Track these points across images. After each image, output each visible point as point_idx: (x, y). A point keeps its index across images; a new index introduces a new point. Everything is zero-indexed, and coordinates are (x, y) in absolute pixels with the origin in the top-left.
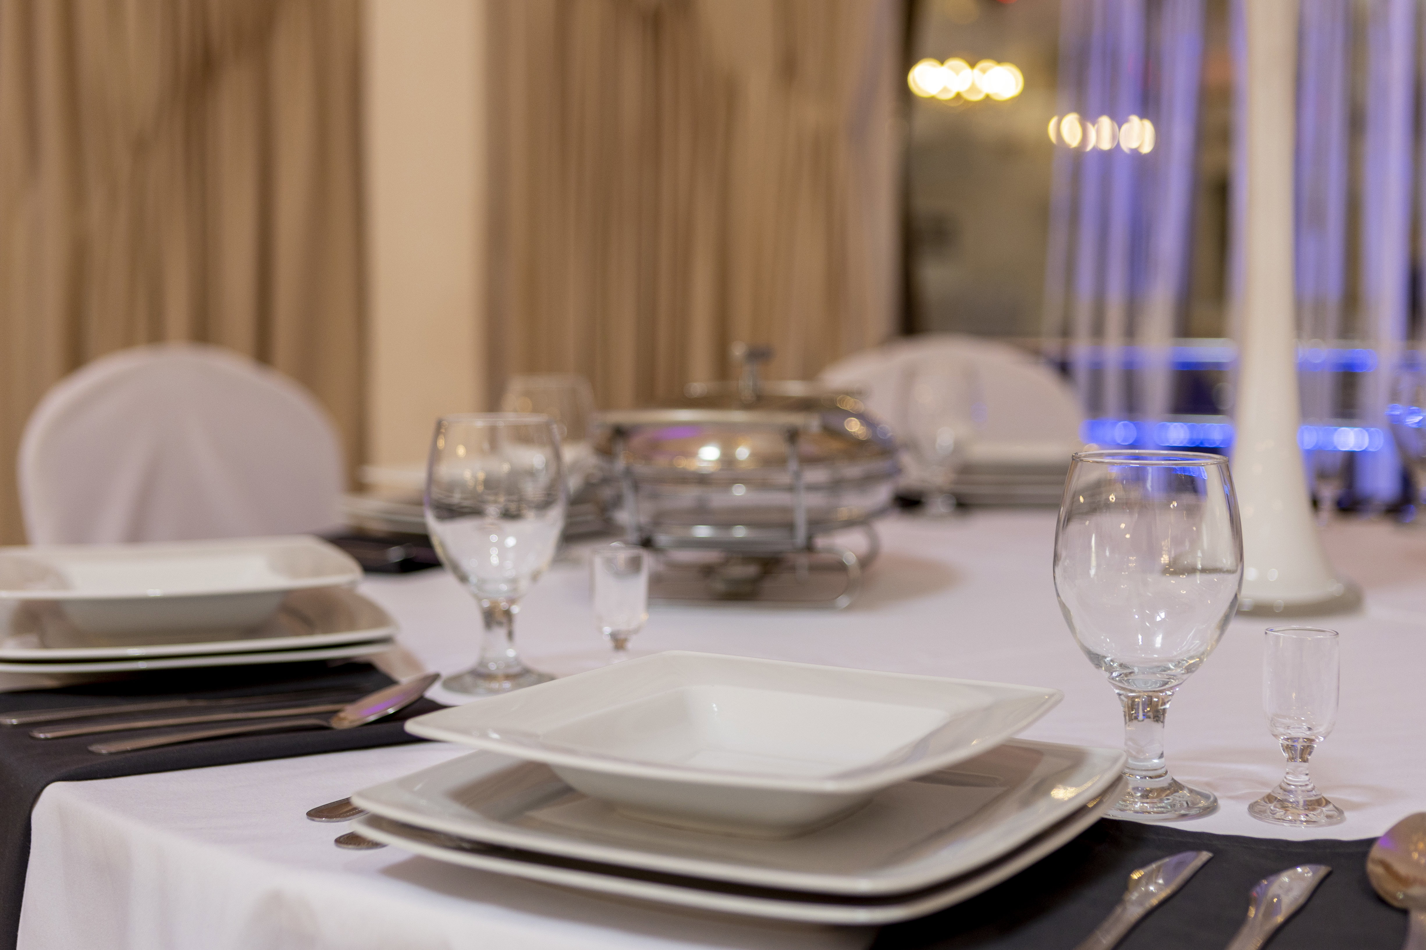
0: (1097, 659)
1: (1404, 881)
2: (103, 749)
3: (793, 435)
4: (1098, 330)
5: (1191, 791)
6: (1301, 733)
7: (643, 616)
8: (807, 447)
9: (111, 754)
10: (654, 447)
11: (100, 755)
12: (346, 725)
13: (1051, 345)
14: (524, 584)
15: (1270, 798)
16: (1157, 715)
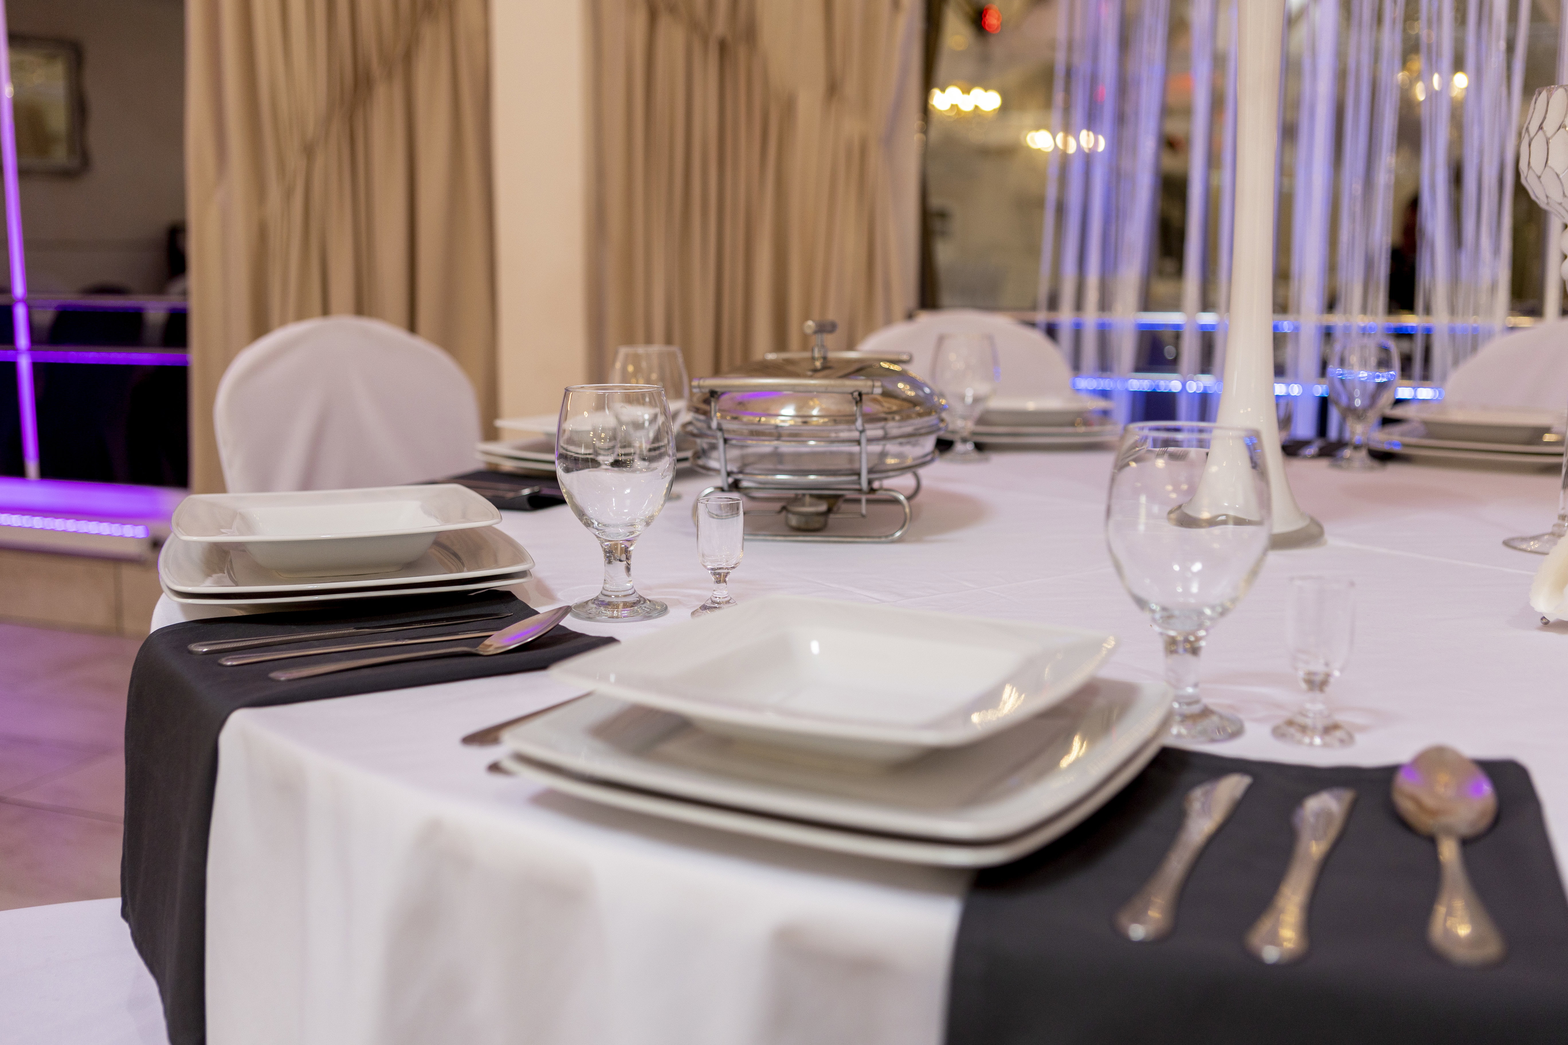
0: (1141, 603)
1: (1434, 813)
2: (282, 676)
3: (859, 398)
4: (1079, 306)
5: (1221, 717)
6: (1318, 667)
7: (739, 554)
8: (869, 407)
9: (289, 681)
10: (741, 406)
11: (279, 681)
12: (491, 651)
13: (1042, 316)
14: (639, 527)
15: (1290, 723)
16: (1195, 651)
